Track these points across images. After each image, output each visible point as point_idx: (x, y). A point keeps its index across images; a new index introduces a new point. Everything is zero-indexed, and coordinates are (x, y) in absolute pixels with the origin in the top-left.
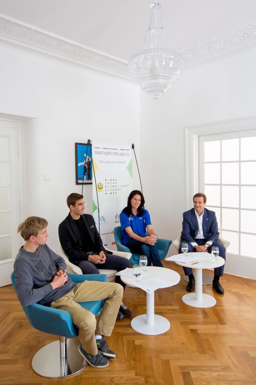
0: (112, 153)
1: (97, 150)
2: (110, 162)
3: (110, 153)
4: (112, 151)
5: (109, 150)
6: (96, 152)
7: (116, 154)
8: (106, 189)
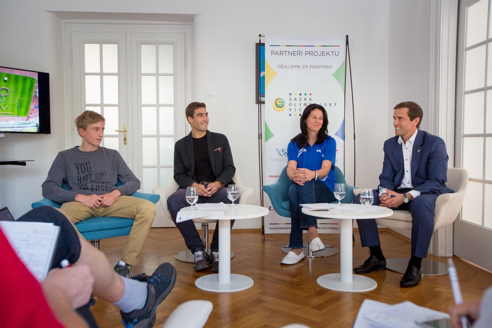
0: (304, 53)
1: (275, 49)
2: (298, 67)
3: (299, 53)
4: (303, 50)
5: (296, 49)
6: (273, 52)
7: (311, 53)
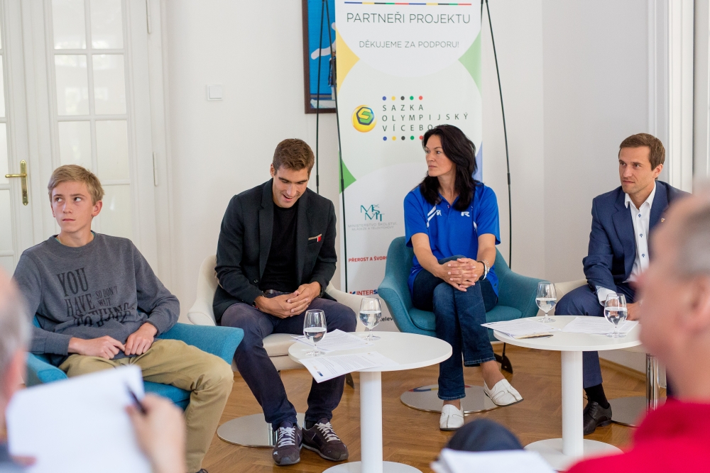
1: (354, 9)
4: (406, 11)
5: (394, 9)
6: (350, 16)
8: (385, 124)
